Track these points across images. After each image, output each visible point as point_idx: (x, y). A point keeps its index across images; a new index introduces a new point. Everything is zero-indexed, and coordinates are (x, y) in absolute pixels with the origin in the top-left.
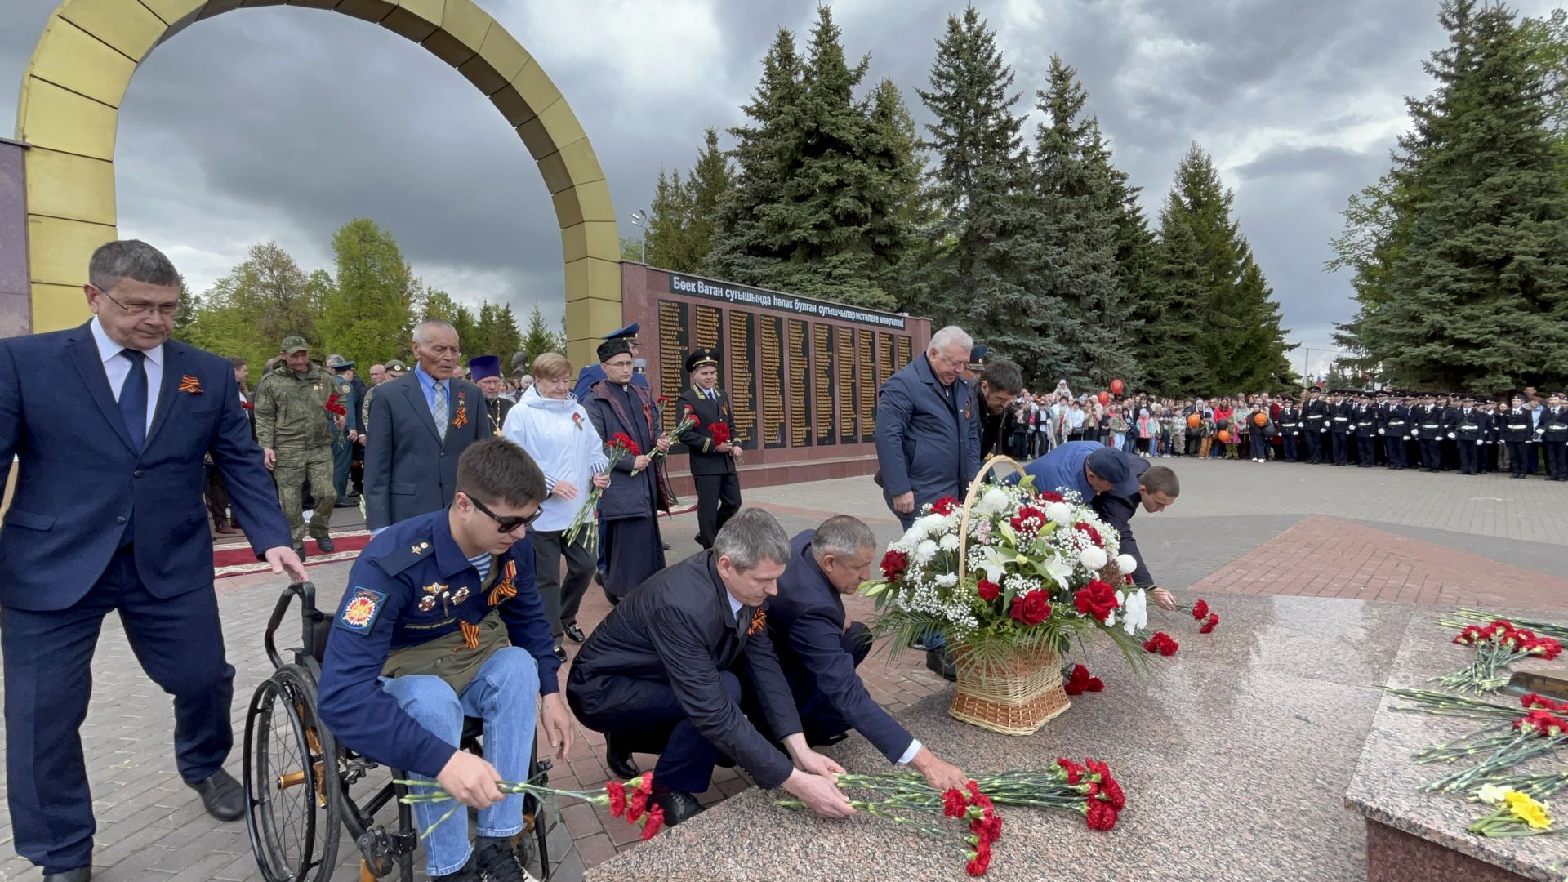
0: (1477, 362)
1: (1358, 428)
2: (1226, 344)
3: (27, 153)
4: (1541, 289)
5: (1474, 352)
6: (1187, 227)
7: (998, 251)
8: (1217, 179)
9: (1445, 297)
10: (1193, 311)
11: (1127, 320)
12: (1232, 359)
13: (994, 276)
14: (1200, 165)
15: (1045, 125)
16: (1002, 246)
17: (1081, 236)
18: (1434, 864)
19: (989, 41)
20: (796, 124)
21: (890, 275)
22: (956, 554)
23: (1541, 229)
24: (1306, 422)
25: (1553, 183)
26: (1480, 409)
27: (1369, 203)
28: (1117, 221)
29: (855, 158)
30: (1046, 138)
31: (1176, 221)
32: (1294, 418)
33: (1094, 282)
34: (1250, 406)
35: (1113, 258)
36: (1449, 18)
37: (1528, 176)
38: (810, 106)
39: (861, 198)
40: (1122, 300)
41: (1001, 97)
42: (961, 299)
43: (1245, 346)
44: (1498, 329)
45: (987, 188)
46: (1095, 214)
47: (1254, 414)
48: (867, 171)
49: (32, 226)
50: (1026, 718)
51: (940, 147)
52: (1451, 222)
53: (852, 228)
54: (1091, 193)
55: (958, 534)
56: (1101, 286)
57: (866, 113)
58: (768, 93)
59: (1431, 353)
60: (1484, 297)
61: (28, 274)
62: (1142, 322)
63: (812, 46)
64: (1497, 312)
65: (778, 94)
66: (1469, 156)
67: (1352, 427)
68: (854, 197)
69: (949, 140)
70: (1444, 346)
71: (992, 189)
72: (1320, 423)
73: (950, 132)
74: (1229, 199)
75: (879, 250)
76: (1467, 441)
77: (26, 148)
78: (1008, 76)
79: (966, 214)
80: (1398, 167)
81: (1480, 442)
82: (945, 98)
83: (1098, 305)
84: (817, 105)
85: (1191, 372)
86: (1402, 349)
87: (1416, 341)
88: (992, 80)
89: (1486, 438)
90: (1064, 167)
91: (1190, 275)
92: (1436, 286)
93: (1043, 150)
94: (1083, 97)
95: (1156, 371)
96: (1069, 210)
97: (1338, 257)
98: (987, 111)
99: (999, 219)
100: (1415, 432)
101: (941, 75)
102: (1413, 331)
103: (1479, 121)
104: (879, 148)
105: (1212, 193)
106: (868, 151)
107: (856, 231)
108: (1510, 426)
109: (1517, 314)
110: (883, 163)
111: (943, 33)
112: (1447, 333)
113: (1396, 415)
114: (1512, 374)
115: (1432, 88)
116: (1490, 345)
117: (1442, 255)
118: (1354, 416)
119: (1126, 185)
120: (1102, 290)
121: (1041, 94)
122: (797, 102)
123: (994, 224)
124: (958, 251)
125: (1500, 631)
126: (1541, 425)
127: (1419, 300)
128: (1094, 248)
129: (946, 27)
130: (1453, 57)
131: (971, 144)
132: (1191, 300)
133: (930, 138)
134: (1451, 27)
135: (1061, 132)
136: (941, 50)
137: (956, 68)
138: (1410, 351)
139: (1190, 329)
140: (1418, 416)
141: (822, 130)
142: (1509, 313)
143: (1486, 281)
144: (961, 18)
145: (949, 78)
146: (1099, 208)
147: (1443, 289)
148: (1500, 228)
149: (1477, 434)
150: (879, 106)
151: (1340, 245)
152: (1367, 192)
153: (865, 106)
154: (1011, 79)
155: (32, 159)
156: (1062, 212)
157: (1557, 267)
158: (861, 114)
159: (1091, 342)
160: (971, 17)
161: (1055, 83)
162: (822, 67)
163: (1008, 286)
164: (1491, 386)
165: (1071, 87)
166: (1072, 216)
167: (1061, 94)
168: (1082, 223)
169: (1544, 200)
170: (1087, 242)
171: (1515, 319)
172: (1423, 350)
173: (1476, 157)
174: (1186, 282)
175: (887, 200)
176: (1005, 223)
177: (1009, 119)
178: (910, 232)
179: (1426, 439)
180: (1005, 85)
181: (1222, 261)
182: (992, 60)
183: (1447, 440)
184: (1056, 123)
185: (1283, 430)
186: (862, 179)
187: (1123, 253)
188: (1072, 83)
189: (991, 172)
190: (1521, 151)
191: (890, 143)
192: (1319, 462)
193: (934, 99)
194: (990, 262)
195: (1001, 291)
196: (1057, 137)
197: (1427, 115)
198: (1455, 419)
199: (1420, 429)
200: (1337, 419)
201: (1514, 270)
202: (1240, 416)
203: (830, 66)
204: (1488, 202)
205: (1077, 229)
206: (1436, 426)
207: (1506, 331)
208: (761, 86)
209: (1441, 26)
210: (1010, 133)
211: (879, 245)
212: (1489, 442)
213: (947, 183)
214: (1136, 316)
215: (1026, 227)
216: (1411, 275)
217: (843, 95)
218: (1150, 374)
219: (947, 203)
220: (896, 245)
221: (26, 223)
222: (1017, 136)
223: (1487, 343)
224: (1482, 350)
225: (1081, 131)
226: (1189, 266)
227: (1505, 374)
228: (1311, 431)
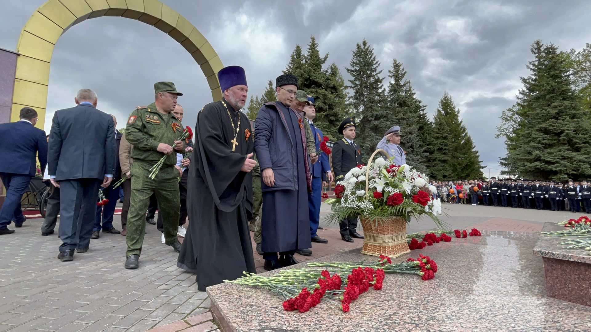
0: (554, 169)
1: (511, 193)
2: (459, 164)
3: (18, 57)
4: (575, 143)
5: (552, 166)
6: (443, 121)
7: (374, 125)
8: (454, 105)
9: (540, 145)
10: (447, 151)
11: (422, 153)
12: (462, 170)
13: (373, 134)
14: (448, 100)
15: (391, 82)
16: (376, 123)
17: (405, 122)
18: (575, 273)
19: (371, 52)
20: (302, 76)
21: (334, 131)
22: (364, 181)
23: (574, 121)
24: (491, 190)
25: (576, 106)
26: (556, 186)
27: (510, 114)
28: (418, 117)
29: (322, 89)
30: (392, 87)
31: (439, 119)
32: (487, 189)
33: (410, 138)
34: (470, 184)
35: (417, 130)
36: (534, 50)
37: (566, 103)
38: (307, 70)
39: (325, 103)
40: (420, 146)
41: (375, 71)
42: (361, 142)
43: (466, 165)
44: (561, 157)
45: (370, 102)
46: (410, 114)
47: (472, 187)
48: (327, 93)
49: (16, 83)
50: (393, 251)
51: (354, 87)
52: (540, 119)
53: (321, 113)
54: (408, 107)
55: (365, 175)
56: (413, 140)
57: (327, 74)
58: (292, 67)
59: (536, 165)
60: (554, 146)
61: (12, 100)
62: (428, 154)
63: (308, 50)
64: (560, 151)
65: (295, 66)
66: (545, 96)
67: (509, 192)
68: (322, 102)
69: (356, 85)
70: (541, 163)
71: (372, 103)
72: (497, 191)
73: (357, 82)
74: (458, 112)
75: (331, 122)
76: (553, 198)
77: (18, 55)
78: (378, 64)
79: (363, 112)
80: (519, 101)
81: (557, 198)
82: (356, 71)
83: (412, 147)
84: (309, 69)
85: (447, 174)
86: (526, 164)
87: (530, 161)
88: (372, 65)
89: (560, 197)
90: (398, 97)
91: (445, 138)
92: (537, 141)
93: (391, 91)
94: (405, 73)
95: (434, 172)
96: (400, 112)
97: (499, 133)
98: (370, 76)
99: (375, 113)
100: (533, 194)
101: (354, 63)
102: (529, 158)
103: (548, 83)
104: (331, 85)
105: (452, 110)
106: (327, 87)
107: (322, 114)
108: (569, 193)
109: (567, 152)
110: (333, 91)
111: (355, 49)
112: (542, 158)
113: (526, 188)
114: (567, 174)
115: (529, 74)
116: (558, 163)
117: (537, 130)
118: (509, 188)
119: (421, 104)
120: (413, 141)
121: (390, 71)
122: (302, 68)
123: (373, 115)
124: (359, 125)
125: (583, 220)
126: (580, 192)
127: (531, 147)
128: (410, 126)
129: (356, 47)
130: (536, 63)
131: (365, 87)
132: (446, 147)
133: (350, 84)
134: (535, 53)
135: (397, 85)
136: (354, 54)
137: (360, 61)
138: (528, 165)
139: (446, 158)
140: (534, 189)
141: (311, 78)
142: (564, 152)
143: (555, 140)
144: (361, 44)
145: (357, 64)
146: (411, 112)
147: (539, 142)
148: (558, 121)
149: (556, 195)
150: (331, 71)
151: (500, 129)
152: (508, 110)
153: (327, 71)
154: (379, 65)
155: (20, 59)
156: (398, 113)
157: (580, 135)
158: (325, 74)
159: (409, 160)
160: (365, 43)
161: (395, 68)
162: (311, 57)
163: (378, 137)
164: (560, 178)
165: (401, 69)
166: (401, 114)
167: (397, 71)
168: (405, 117)
169: (573, 112)
170: (407, 124)
171: (567, 154)
172: (533, 164)
173: (548, 97)
174: (444, 141)
175: (334, 104)
176: (377, 115)
177: (379, 78)
178: (342, 116)
179: (537, 197)
180: (377, 67)
181: (457, 134)
182: (372, 58)
183: (545, 197)
184: (395, 82)
185: (483, 193)
186: (325, 96)
187: (420, 129)
188: (401, 68)
189: (372, 97)
190: (564, 94)
191: (336, 84)
192: (497, 206)
193: (351, 71)
194: (372, 129)
195: (376, 140)
196: (396, 86)
197: (529, 83)
198: (547, 190)
199: (535, 193)
200: (503, 189)
201: (565, 136)
202: (467, 187)
203: (314, 57)
204: (553, 112)
205: (403, 119)
206: (541, 192)
207: (564, 158)
208: (289, 64)
209: (531, 53)
210: (379, 83)
211: (331, 120)
212: (561, 199)
213: (356, 101)
214: (425, 151)
215: (385, 117)
216: (527, 138)
217: (319, 67)
218: (432, 173)
219: (356, 107)
220: (337, 120)
221: (14, 81)
222: (381, 84)
223: (557, 162)
224: (555, 165)
225: (404, 85)
226: (445, 135)
227: (565, 174)
228: (494, 194)
